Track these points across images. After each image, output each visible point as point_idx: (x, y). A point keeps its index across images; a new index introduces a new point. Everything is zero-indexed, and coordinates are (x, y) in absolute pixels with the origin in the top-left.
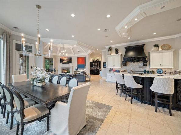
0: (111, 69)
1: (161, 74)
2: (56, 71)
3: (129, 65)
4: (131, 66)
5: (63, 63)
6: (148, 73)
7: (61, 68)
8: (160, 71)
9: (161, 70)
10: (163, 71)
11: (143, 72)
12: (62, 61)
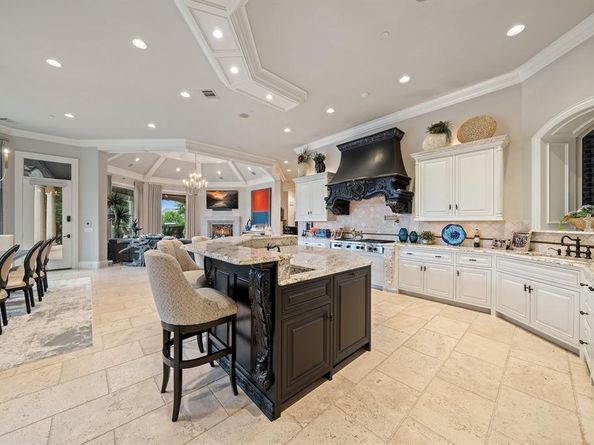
0: (308, 225)
1: (459, 244)
2: (138, 229)
3: (356, 210)
4: (364, 212)
5: (214, 209)
6: (414, 241)
7: (209, 222)
8: (455, 235)
9: (459, 230)
10: (465, 234)
11: (397, 239)
12: (211, 202)
